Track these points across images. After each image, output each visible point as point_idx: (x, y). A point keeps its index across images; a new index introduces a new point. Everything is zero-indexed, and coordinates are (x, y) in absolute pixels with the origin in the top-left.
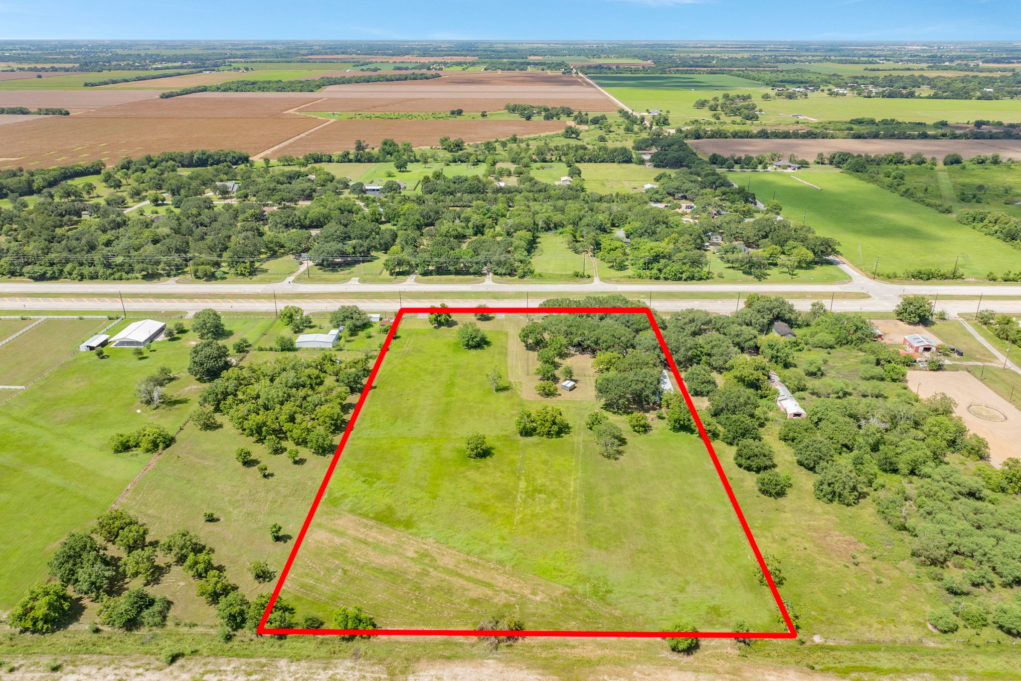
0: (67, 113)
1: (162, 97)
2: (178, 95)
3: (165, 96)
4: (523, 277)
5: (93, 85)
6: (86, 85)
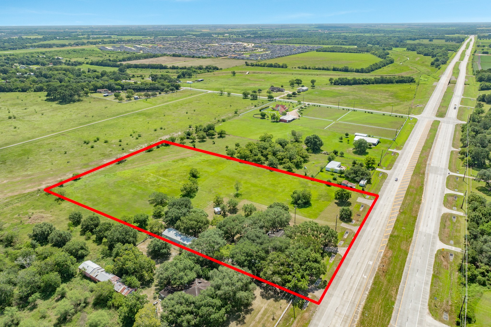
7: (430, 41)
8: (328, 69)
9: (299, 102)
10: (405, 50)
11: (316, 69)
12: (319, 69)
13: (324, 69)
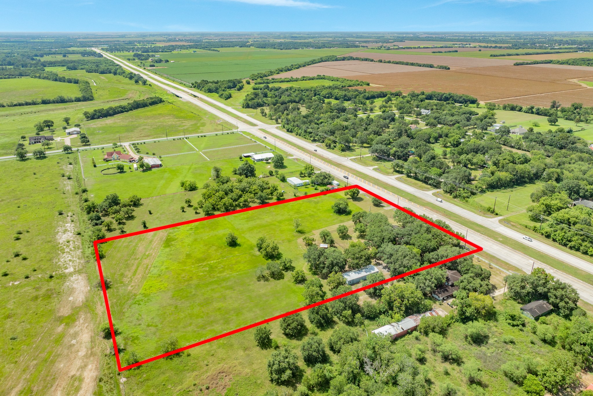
0: (449, 69)
1: (514, 65)
2: (527, 64)
3: (517, 64)
4: (455, 197)
5: (495, 56)
6: (491, 56)
7: (64, 56)
8: (34, 103)
9: (115, 144)
10: (66, 69)
11: (15, 105)
12: (20, 105)
13: (27, 104)
